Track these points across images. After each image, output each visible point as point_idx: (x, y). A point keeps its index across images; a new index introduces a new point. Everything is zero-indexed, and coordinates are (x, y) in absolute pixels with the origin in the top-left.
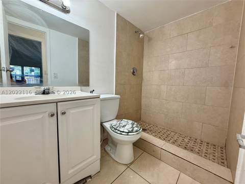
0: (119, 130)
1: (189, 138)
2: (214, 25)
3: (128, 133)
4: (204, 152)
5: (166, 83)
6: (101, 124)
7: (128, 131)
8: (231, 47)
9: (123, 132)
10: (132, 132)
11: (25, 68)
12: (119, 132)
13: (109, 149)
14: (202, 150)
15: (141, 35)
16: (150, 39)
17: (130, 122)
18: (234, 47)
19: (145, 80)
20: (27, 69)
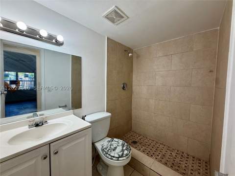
0: (109, 155)
1: (176, 151)
2: (194, 49)
3: (118, 158)
4: (190, 169)
5: (154, 98)
6: (93, 144)
7: (118, 156)
8: (210, 71)
9: (114, 157)
10: (122, 156)
11: (19, 73)
12: (110, 157)
13: (101, 169)
14: (188, 166)
15: (130, 55)
16: (138, 57)
17: (121, 142)
18: (212, 71)
19: (135, 93)
20: (21, 75)
